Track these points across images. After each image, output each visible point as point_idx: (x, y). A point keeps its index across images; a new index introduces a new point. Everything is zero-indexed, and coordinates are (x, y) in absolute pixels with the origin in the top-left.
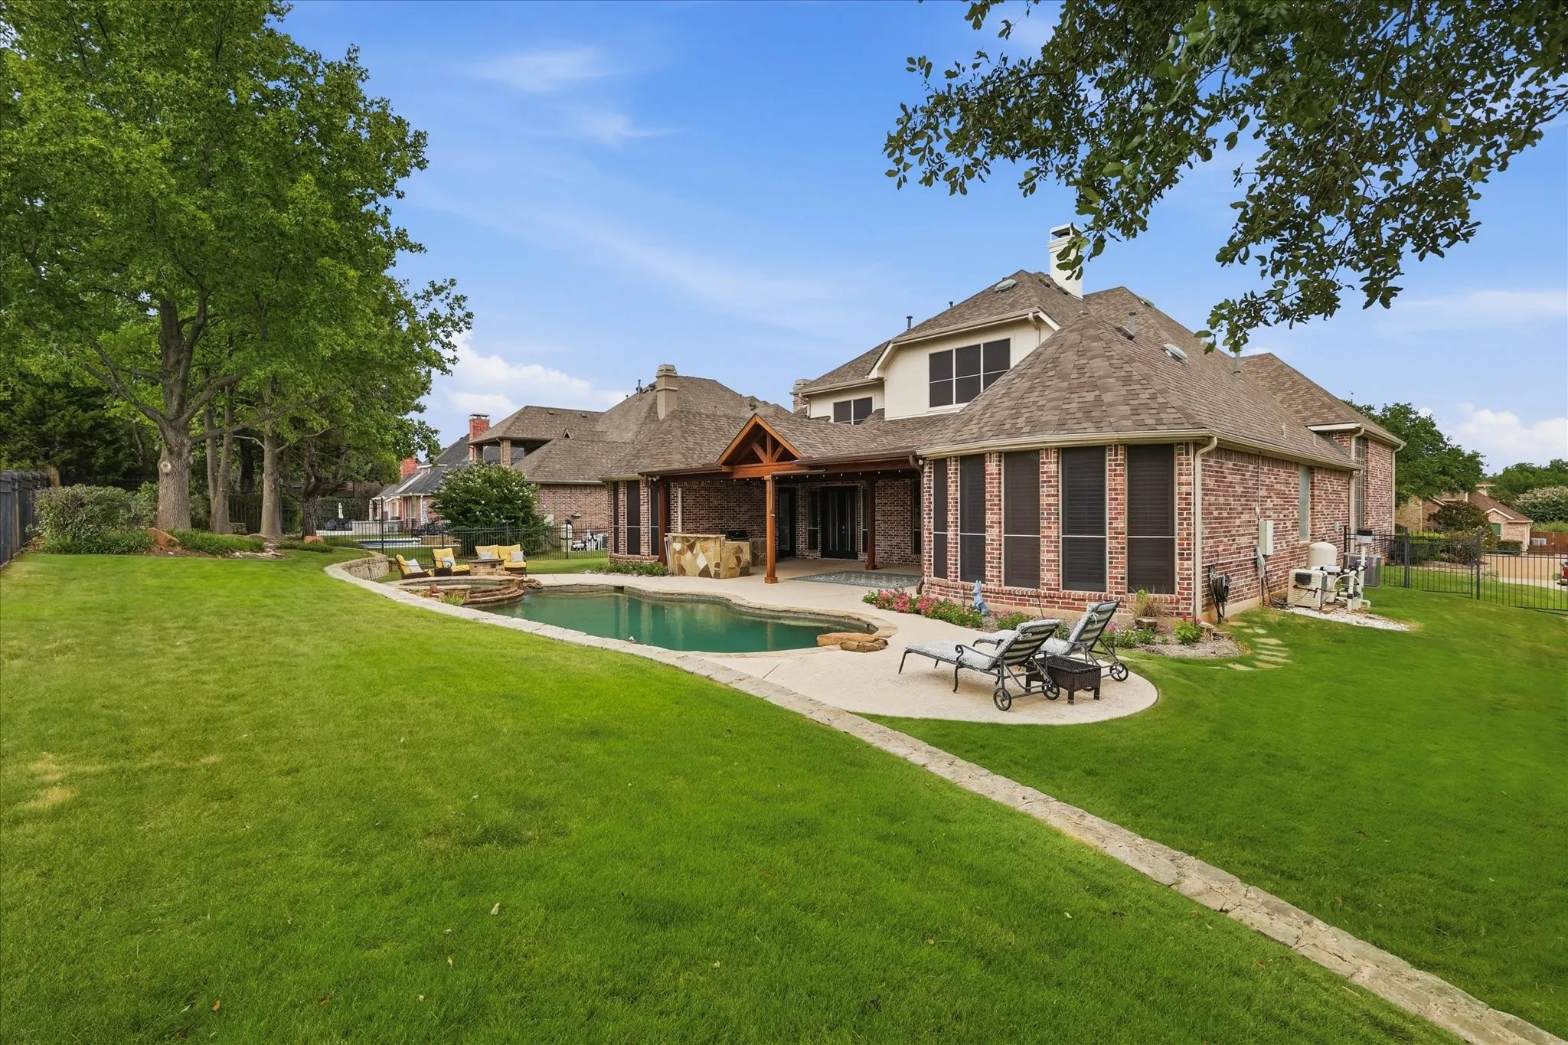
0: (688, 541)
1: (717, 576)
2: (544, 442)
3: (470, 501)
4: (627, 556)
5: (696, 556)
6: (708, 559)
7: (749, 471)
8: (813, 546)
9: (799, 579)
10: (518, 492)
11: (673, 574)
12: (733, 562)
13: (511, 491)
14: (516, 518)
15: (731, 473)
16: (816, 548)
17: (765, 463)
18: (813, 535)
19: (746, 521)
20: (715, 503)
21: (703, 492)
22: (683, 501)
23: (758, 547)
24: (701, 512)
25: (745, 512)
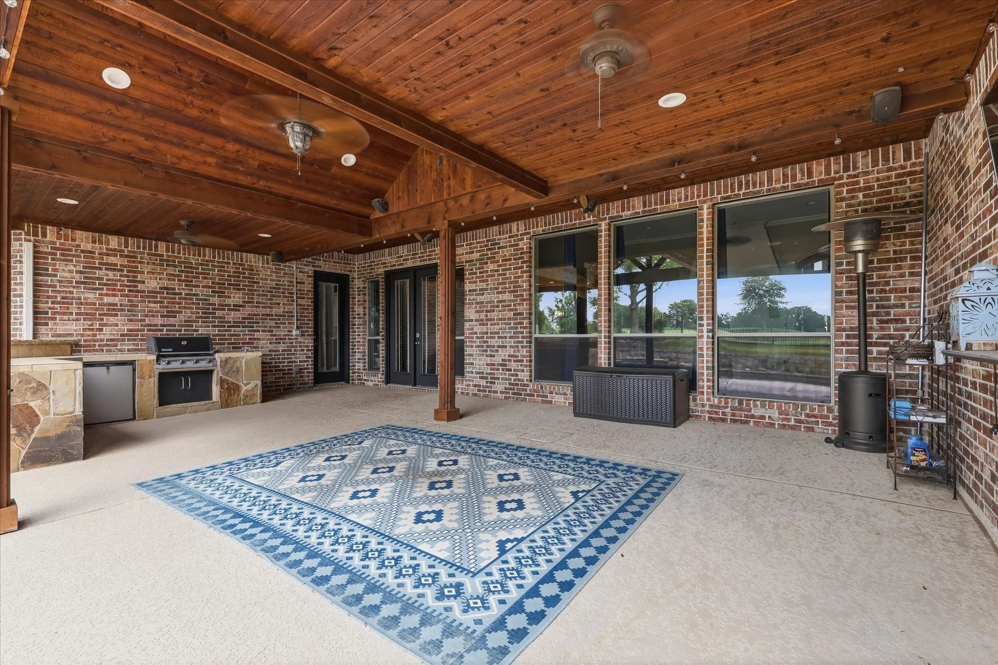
16: (378, 369)
18: (373, 349)
19: (237, 324)
20: (152, 284)
21: (112, 260)
22: (37, 271)
23: (238, 371)
24: (106, 300)
25: (237, 307)
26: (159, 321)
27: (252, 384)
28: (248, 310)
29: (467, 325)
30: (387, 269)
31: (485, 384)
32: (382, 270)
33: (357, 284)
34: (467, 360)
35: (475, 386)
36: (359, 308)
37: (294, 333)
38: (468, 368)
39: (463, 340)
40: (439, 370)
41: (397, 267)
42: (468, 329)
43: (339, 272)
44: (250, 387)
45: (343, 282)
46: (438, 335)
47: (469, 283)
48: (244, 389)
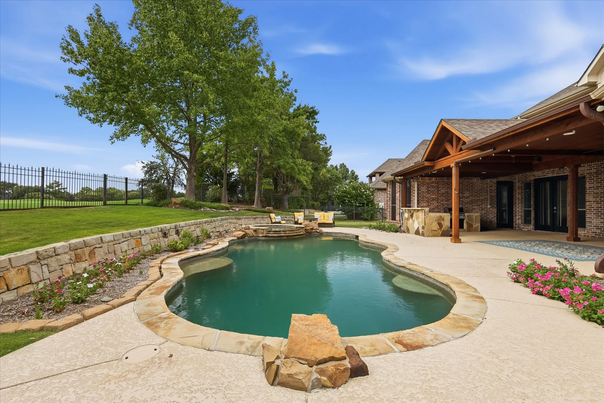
0: (411, 212)
1: (423, 235)
2: (384, 173)
3: (345, 196)
4: (391, 221)
5: (414, 221)
6: (419, 223)
7: (442, 164)
8: (527, 221)
9: (486, 242)
10: (364, 192)
11: (404, 232)
12: (435, 226)
13: (361, 191)
14: (364, 204)
15: (433, 167)
16: (530, 223)
17: (452, 154)
18: (527, 214)
19: (467, 203)
20: (443, 191)
21: (433, 185)
22: (418, 190)
23: (472, 219)
24: (432, 197)
25: (467, 197)
26: (444, 202)
27: (478, 225)
28: (471, 198)
29: (587, 204)
30: (536, 178)
31: (600, 232)
32: (533, 178)
33: (517, 185)
34: (587, 220)
35: (593, 232)
36: (518, 196)
37: (489, 206)
38: (588, 224)
39: (585, 211)
40: (569, 224)
41: (542, 177)
42: (588, 206)
43: (508, 180)
44: (476, 225)
45: (510, 186)
46: (568, 208)
47: (589, 184)
48: (475, 226)
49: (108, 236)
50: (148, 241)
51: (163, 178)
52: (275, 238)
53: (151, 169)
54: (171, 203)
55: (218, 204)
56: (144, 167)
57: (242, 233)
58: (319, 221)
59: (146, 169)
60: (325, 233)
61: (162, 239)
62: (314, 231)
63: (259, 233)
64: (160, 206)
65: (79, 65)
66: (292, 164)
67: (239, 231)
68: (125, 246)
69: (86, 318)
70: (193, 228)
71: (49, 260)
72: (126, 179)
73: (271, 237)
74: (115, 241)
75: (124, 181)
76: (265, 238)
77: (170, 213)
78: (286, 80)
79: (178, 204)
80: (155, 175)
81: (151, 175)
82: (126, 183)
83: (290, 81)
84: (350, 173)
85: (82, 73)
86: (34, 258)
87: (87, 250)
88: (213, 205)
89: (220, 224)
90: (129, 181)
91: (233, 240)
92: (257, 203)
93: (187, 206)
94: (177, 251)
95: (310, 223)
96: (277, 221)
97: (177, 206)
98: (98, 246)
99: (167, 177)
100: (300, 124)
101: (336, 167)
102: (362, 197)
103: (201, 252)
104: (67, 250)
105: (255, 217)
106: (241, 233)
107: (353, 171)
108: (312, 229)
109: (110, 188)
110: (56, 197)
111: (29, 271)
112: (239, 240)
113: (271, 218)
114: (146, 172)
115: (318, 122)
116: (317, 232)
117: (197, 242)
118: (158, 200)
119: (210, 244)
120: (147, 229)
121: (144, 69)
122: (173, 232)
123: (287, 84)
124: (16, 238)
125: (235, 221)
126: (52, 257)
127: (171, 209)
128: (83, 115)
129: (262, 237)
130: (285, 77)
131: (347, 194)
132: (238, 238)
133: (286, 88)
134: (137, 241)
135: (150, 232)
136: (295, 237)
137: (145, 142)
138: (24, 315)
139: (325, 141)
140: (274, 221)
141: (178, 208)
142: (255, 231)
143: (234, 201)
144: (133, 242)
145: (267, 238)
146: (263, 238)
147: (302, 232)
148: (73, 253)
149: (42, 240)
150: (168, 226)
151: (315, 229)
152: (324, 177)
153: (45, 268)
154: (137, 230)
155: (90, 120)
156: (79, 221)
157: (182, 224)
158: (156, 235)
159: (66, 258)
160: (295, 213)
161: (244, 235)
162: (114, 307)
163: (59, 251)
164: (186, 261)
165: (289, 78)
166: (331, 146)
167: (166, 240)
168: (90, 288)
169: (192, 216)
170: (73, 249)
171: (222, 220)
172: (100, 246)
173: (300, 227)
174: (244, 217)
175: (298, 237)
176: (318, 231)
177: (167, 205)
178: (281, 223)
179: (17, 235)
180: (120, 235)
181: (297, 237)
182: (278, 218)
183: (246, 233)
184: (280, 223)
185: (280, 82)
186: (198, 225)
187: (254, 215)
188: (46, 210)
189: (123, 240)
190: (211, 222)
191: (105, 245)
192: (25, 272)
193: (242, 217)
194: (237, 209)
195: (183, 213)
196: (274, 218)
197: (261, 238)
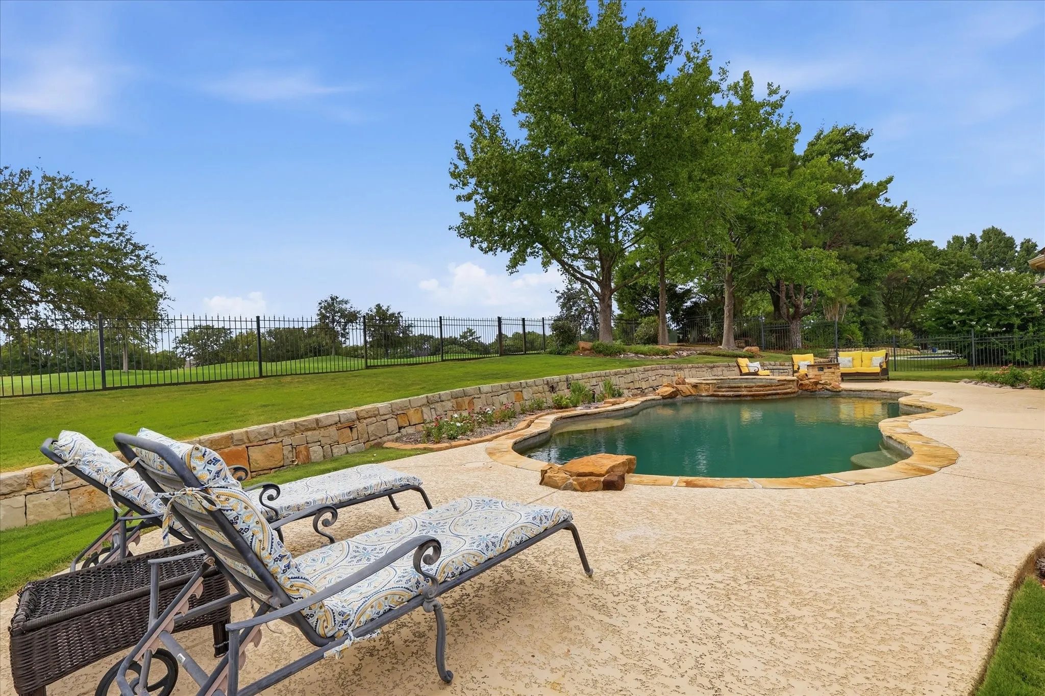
49: (486, 388)
50: (530, 395)
51: (586, 312)
52: (730, 399)
53: (569, 300)
54: (578, 348)
55: (651, 346)
56: (559, 298)
57: (671, 390)
58: (843, 369)
59: (562, 300)
60: (846, 391)
61: (548, 393)
62: (820, 387)
63: (701, 390)
64: (565, 354)
65: (466, 188)
66: (790, 261)
67: (667, 386)
68: (503, 399)
69: (451, 447)
70: (594, 382)
71: (436, 404)
72: (523, 320)
73: (723, 396)
74: (494, 393)
75: (521, 322)
76: (713, 398)
77: (570, 362)
78: (775, 98)
79: (588, 350)
80: (574, 308)
81: (570, 309)
82: (524, 325)
83: (784, 98)
84: (1018, 249)
85: (469, 198)
86: (425, 401)
87: (467, 399)
88: (646, 348)
89: (641, 376)
90: (526, 323)
91: (654, 400)
92: (728, 341)
93: (600, 352)
94: (562, 408)
95: (821, 373)
96: (752, 370)
97: (587, 352)
98: (476, 396)
99: (592, 310)
100: (805, 178)
101: (972, 239)
102: (1004, 308)
103: (592, 410)
104: (449, 398)
105: (712, 365)
106: (669, 390)
107: (1029, 241)
108: (816, 383)
109: (529, 332)
110: (471, 350)
111: (422, 412)
112: (665, 401)
113: (739, 366)
114: (563, 306)
115: (871, 156)
116: (827, 389)
117: (592, 398)
118: (563, 346)
119: (609, 402)
120: (530, 381)
121: (530, 172)
122: (563, 386)
123: (776, 106)
124: (418, 387)
125: (671, 372)
126: (438, 402)
127: (577, 357)
128: (475, 245)
129: (707, 396)
130: (772, 92)
131: (958, 305)
132: (664, 398)
133: (776, 114)
134: (518, 395)
135: (533, 384)
136: (770, 397)
137: (545, 264)
138: (416, 442)
139: (885, 196)
140: (745, 370)
141: (587, 355)
142: (695, 386)
143: (691, 340)
144: (512, 395)
145: (716, 398)
146: (708, 398)
147: (793, 388)
148: (454, 401)
149: (434, 389)
150: (556, 378)
151: (822, 384)
152: (921, 270)
153: (433, 412)
154: (516, 382)
155: (482, 250)
156: (468, 373)
157: (577, 376)
158: (541, 388)
159: (449, 405)
160: (794, 356)
161: (673, 392)
162: (473, 443)
163: (443, 398)
164: (569, 420)
165: (782, 93)
166: (906, 203)
167: (554, 395)
168: (458, 427)
169: (601, 365)
170: (455, 397)
171: (646, 371)
172: (479, 396)
173: (785, 380)
174: (690, 365)
175: (777, 397)
176: (828, 387)
177: (573, 352)
178: (758, 375)
179: (419, 384)
180: (498, 386)
181: (774, 397)
182: (755, 366)
183: (678, 390)
184: (756, 374)
185: (762, 105)
186: (603, 378)
187: (712, 362)
188: (446, 363)
189: (502, 392)
190: (626, 373)
191: (483, 396)
192: (420, 412)
193: (685, 366)
194: (685, 354)
195: (590, 361)
196: (747, 366)
197: (704, 398)
